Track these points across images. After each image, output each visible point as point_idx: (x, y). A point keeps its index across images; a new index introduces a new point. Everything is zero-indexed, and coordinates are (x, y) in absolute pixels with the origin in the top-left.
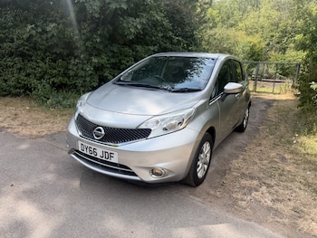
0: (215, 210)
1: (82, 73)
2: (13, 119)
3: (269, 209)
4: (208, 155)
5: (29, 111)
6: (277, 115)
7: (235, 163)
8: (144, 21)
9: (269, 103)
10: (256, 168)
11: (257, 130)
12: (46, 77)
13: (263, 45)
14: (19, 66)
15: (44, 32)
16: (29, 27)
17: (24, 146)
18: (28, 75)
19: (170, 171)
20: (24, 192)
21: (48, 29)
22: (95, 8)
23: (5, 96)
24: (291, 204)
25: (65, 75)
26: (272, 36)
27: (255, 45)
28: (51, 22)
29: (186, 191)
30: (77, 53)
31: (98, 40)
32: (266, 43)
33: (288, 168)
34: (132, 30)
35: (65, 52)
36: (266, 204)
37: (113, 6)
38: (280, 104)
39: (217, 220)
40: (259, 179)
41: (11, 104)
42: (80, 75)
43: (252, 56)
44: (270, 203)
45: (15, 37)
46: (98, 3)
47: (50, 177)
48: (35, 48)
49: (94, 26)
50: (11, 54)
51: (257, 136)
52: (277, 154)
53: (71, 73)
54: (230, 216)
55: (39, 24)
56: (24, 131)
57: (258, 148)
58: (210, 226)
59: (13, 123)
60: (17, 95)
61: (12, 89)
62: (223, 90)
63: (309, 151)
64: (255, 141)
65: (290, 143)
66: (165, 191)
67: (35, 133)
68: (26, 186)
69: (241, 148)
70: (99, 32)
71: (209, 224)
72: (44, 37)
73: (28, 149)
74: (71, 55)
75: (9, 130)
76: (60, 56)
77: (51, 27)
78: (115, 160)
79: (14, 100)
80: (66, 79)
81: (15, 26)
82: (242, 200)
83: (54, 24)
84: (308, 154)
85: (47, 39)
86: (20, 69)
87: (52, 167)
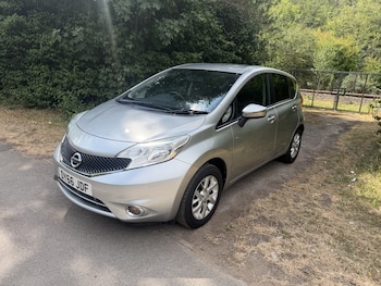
0: (202, 260)
1: (113, 84)
2: (28, 136)
3: (271, 265)
4: (215, 191)
5: (50, 126)
6: (349, 143)
7: (259, 203)
8: (184, 23)
9: (347, 126)
10: (284, 211)
11: (311, 162)
12: (74, 88)
13: (357, 49)
14: (45, 75)
15: (71, 37)
16: (55, 31)
17: (26, 167)
18: (55, 85)
19: (150, 210)
20: (5, 219)
21: (75, 33)
22: (125, 9)
23: (31, 108)
24: (304, 262)
25: (95, 85)
26: (372, 37)
27: (346, 49)
28: (79, 25)
29: (179, 233)
30: (108, 60)
31: (130, 46)
32: (363, 46)
33: (325, 215)
34: (168, 35)
35: (95, 60)
36: (270, 259)
37: (144, 6)
38: (363, 128)
39: (199, 274)
40: (280, 225)
41: (36, 117)
42: (111, 86)
43: (341, 63)
44: (275, 258)
45: (41, 43)
46: (128, 4)
47: (37, 204)
48: (62, 55)
49: (126, 29)
50: (38, 62)
51: (308, 170)
52: (323, 195)
53: (101, 84)
54: (216, 270)
55: (66, 28)
56: (32, 150)
57: (302, 185)
58: (186, 280)
59: (26, 140)
60: (43, 107)
61: (38, 101)
62: (241, 113)
63: (366, 194)
64: (301, 176)
65: (347, 181)
66: (154, 232)
67: (43, 152)
68: (10, 212)
69: (277, 185)
70: (131, 37)
71: (186, 276)
72: (71, 43)
73: (29, 170)
74: (101, 62)
75: (19, 148)
76: (89, 64)
77: (77, 31)
78: (89, 192)
79: (40, 112)
80: (96, 91)
81: (42, 31)
82: (243, 251)
83: (81, 28)
84: (363, 197)
85: (75, 44)
86: (47, 78)
87: (45, 193)
